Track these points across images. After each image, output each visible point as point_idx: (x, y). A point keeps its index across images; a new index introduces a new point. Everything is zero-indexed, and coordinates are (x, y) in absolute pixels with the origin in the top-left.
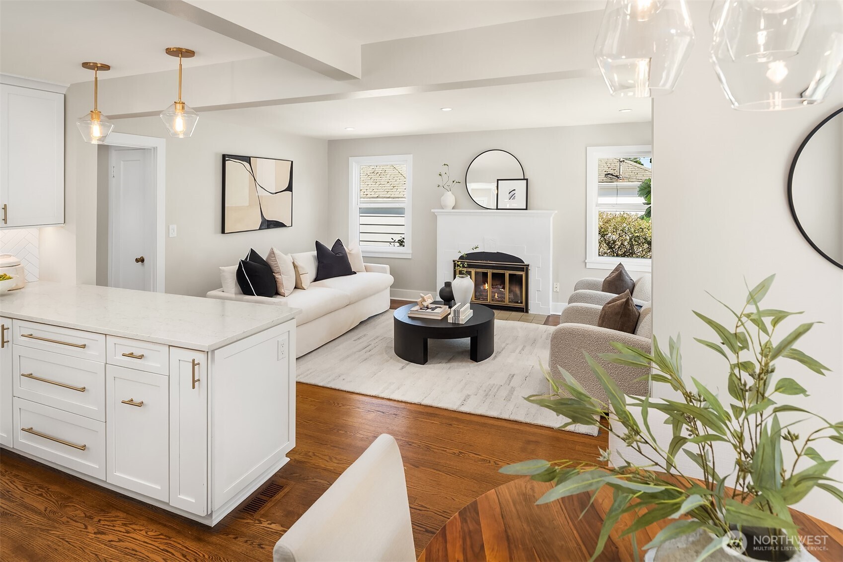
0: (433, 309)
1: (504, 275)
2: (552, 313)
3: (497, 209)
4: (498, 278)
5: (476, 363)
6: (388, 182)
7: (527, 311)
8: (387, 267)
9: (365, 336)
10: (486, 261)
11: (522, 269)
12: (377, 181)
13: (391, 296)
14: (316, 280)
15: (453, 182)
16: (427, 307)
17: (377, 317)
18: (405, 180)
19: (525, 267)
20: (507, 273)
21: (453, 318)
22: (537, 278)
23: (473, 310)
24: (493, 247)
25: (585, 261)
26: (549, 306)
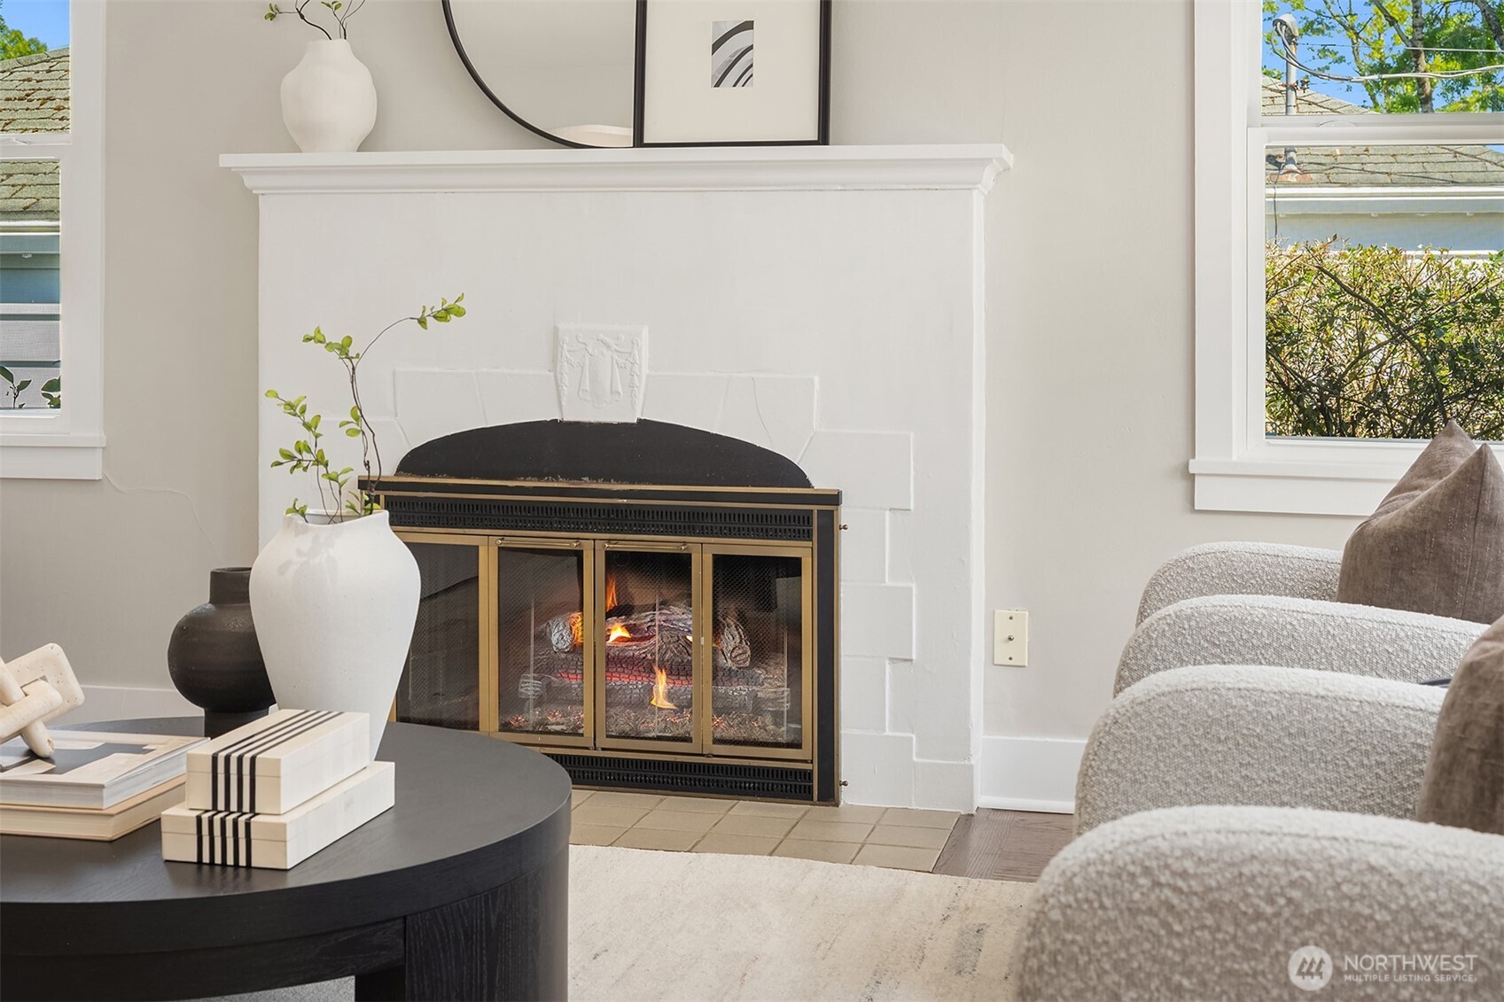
0: (69, 761)
1: (681, 563)
3: (639, 145)
11: (796, 526)
19: (815, 508)
20: (703, 552)
21: (199, 819)
22: (888, 582)
23: (393, 763)
24: (614, 392)
25: (1187, 466)
26: (967, 756)
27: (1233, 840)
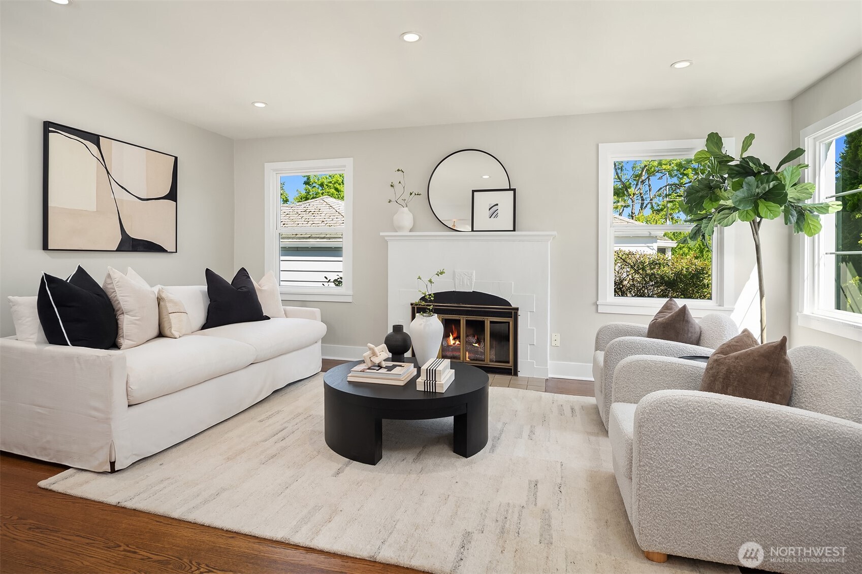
0: (390, 369)
1: (483, 323)
2: (550, 376)
3: (473, 230)
4: (476, 328)
5: (464, 460)
6: (323, 221)
7: (516, 374)
8: (317, 311)
9: (278, 412)
10: (457, 303)
11: (508, 315)
12: (309, 220)
13: (322, 354)
14: (204, 327)
15: (411, 194)
16: (379, 366)
17: (302, 382)
18: (343, 219)
19: (513, 311)
20: (488, 321)
21: (425, 382)
22: (529, 328)
23: (454, 370)
24: (467, 285)
25: (596, 302)
26: (547, 366)
27: (685, 397)
